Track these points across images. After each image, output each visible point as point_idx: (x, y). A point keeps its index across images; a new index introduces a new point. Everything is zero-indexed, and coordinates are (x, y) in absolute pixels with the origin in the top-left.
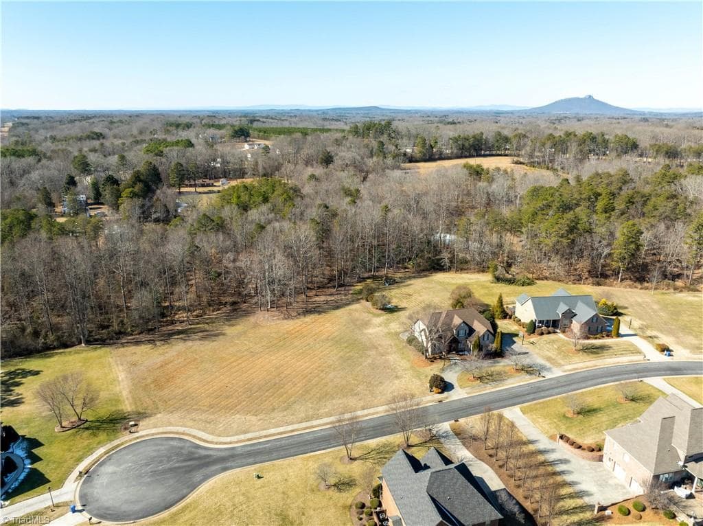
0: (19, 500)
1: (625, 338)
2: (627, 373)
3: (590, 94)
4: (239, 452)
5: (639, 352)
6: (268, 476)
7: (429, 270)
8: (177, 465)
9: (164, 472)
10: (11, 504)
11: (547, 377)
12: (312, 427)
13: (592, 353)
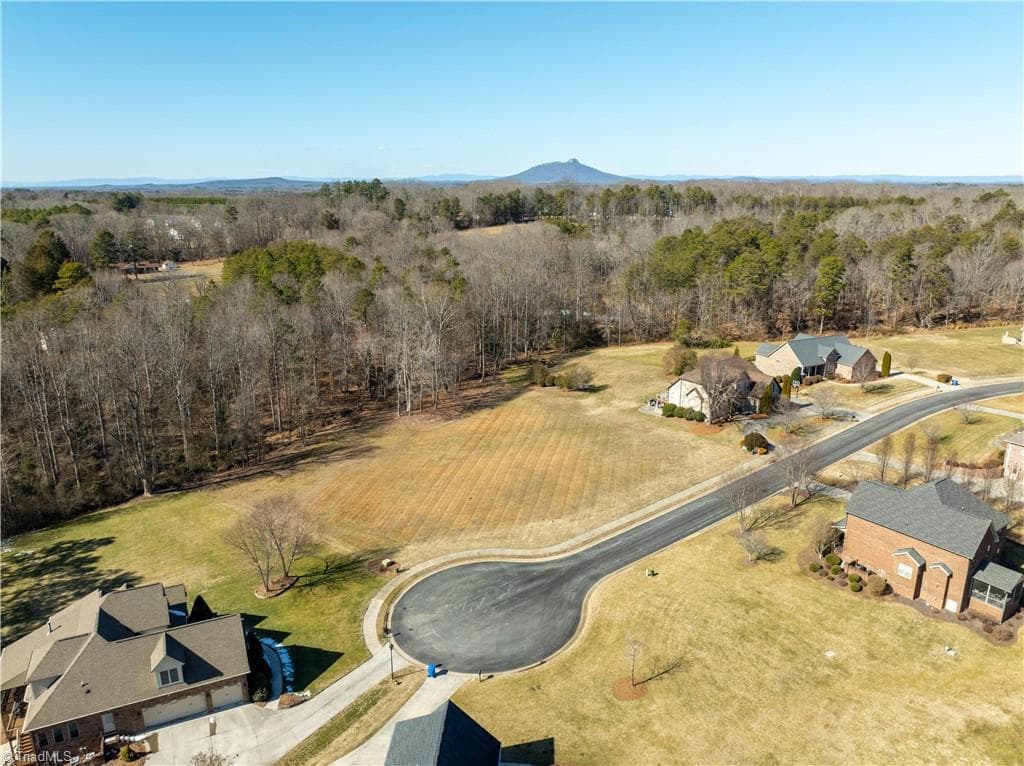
0: (322, 685)
1: (895, 377)
2: (933, 405)
3: (572, 157)
4: (589, 556)
5: (924, 386)
6: (661, 570)
7: (582, 348)
8: (520, 590)
9: (513, 600)
10: (315, 693)
11: (861, 421)
12: (651, 514)
13: (880, 393)
